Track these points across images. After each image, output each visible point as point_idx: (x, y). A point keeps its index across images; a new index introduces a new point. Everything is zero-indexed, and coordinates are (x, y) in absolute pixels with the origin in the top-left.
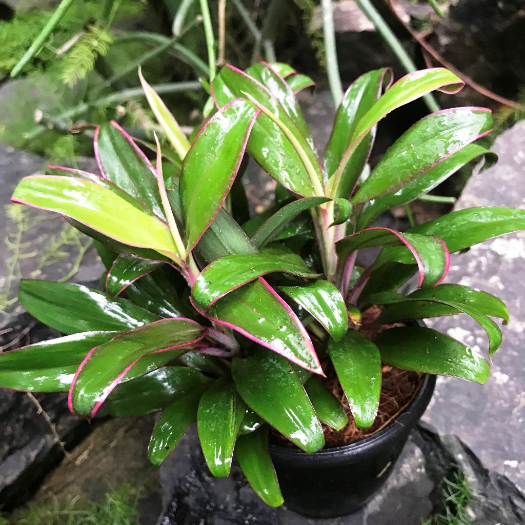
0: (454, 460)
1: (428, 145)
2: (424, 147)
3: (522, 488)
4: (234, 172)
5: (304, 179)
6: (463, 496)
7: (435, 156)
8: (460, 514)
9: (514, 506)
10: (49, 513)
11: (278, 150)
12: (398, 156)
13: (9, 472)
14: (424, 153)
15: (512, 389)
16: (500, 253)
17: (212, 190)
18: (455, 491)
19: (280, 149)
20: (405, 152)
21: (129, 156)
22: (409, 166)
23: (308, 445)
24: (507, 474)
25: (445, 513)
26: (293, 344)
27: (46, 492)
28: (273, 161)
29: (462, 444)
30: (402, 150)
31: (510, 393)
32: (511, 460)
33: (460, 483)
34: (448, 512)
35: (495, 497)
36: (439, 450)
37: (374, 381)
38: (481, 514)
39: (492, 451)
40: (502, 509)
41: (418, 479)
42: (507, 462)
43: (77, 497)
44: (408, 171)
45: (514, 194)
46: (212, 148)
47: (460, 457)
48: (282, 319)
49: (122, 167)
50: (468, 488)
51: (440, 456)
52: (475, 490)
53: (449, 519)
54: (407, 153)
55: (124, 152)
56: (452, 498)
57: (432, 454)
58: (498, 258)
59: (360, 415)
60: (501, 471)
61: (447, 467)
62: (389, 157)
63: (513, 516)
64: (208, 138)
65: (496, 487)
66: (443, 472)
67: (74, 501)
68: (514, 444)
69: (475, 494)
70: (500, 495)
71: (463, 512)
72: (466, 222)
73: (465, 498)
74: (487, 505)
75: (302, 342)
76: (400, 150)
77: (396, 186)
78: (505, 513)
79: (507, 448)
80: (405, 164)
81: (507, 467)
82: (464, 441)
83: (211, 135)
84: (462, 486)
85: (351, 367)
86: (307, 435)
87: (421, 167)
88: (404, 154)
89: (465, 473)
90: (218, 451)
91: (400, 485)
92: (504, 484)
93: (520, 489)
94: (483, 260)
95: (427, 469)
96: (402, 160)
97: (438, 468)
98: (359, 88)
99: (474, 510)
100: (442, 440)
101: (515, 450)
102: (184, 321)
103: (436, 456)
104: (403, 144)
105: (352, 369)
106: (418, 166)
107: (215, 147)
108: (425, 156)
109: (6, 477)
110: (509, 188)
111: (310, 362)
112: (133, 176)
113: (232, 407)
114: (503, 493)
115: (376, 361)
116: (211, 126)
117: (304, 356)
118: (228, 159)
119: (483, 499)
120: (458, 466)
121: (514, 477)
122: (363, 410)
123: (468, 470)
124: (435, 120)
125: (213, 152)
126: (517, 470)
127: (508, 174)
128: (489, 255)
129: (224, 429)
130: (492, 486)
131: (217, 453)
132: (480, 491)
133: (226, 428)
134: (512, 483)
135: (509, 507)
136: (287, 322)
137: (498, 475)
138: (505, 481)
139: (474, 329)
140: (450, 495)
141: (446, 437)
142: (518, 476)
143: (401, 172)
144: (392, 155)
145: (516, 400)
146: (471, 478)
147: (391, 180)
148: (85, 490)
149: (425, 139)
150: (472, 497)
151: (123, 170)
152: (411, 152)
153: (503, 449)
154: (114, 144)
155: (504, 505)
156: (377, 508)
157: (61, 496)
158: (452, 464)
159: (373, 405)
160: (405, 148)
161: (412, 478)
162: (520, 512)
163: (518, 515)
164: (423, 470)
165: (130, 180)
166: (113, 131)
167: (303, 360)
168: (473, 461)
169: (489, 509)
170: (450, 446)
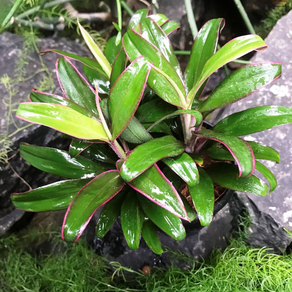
0: (244, 206)
1: (245, 82)
2: (243, 84)
3: (277, 220)
4: (139, 101)
5: (175, 96)
6: (247, 223)
7: (249, 90)
8: (245, 231)
9: (272, 228)
10: (39, 233)
11: (162, 81)
12: (229, 87)
13: (17, 216)
14: (243, 87)
15: (276, 170)
16: (275, 93)
17: (127, 109)
18: (243, 220)
19: (163, 80)
20: (232, 85)
21: (76, 79)
22: (234, 94)
23: (178, 237)
24: (270, 214)
25: (238, 231)
26: (174, 204)
27: (36, 220)
28: (159, 87)
29: (249, 198)
30: (230, 84)
31: (275, 172)
32: (273, 206)
33: (247, 217)
34: (240, 229)
35: (263, 224)
36: (236, 201)
37: (210, 202)
38: (256, 231)
39: (263, 202)
40: (266, 229)
41: (226, 215)
42: (270, 208)
43: (52, 223)
44: (233, 96)
45: (285, 58)
46: (126, 86)
47: (247, 204)
48: (167, 189)
49: (73, 85)
50: (250, 219)
51: (237, 203)
52: (253, 220)
53: (240, 233)
54: (234, 86)
55: (73, 77)
56: (242, 224)
57: (233, 202)
58: (273, 96)
59: (204, 221)
60: (267, 212)
61: (240, 209)
62: (223, 87)
63: (271, 232)
64: (124, 81)
65: (264, 219)
66: (238, 211)
67: (50, 225)
68: (275, 199)
69: (254, 222)
70: (265, 222)
71: (247, 230)
72: (262, 115)
73: (249, 224)
74: (259, 227)
75: (178, 203)
76: (229, 84)
77: (226, 104)
78: (268, 231)
79: (271, 201)
80: (231, 93)
81: (270, 210)
82: (250, 197)
83: (125, 79)
84: (248, 218)
85: (199, 194)
86: (177, 233)
87: (240, 96)
88: (232, 86)
89: (249, 212)
90: (132, 235)
91: (216, 220)
92: (268, 218)
93: (276, 221)
94: (265, 97)
95: (231, 211)
96: (230, 90)
97: (236, 209)
98: (205, 31)
99: (252, 229)
100: (239, 196)
101: (275, 202)
102: (112, 172)
103: (235, 203)
104: (231, 81)
105: (199, 195)
106: (239, 95)
107: (127, 86)
108: (243, 89)
109: (15, 218)
110: (283, 54)
111: (182, 214)
112: (80, 91)
113: (138, 212)
114: (267, 222)
115: (211, 190)
116: (125, 74)
117: (179, 210)
118: (135, 93)
119: (257, 224)
120: (246, 209)
121: (273, 215)
122: (205, 218)
123: (251, 210)
124: (250, 69)
125: (126, 88)
126: (275, 211)
127: (283, 45)
128: (269, 95)
129: (135, 225)
130: (262, 218)
131: (132, 237)
132: (256, 221)
133: (135, 224)
134: (272, 218)
135: (270, 228)
136: (170, 191)
137: (265, 214)
138: (269, 217)
139: (258, 137)
140: (241, 222)
141: (241, 195)
142: (276, 214)
143: (230, 96)
144: (225, 86)
145: (277, 176)
146: (252, 214)
147: (224, 100)
148: (55, 219)
149: (243, 79)
150: (252, 223)
151: (73, 87)
152: (236, 86)
153: (269, 201)
154: (67, 72)
155: (267, 227)
156: (205, 232)
157: (43, 222)
158: (243, 208)
159: (210, 216)
160: (232, 83)
161: (223, 216)
162: (275, 231)
163: (274, 232)
164: (228, 211)
165: (78, 93)
166: (66, 64)
167: (179, 213)
168: (254, 207)
169: (260, 229)
170: (242, 199)
